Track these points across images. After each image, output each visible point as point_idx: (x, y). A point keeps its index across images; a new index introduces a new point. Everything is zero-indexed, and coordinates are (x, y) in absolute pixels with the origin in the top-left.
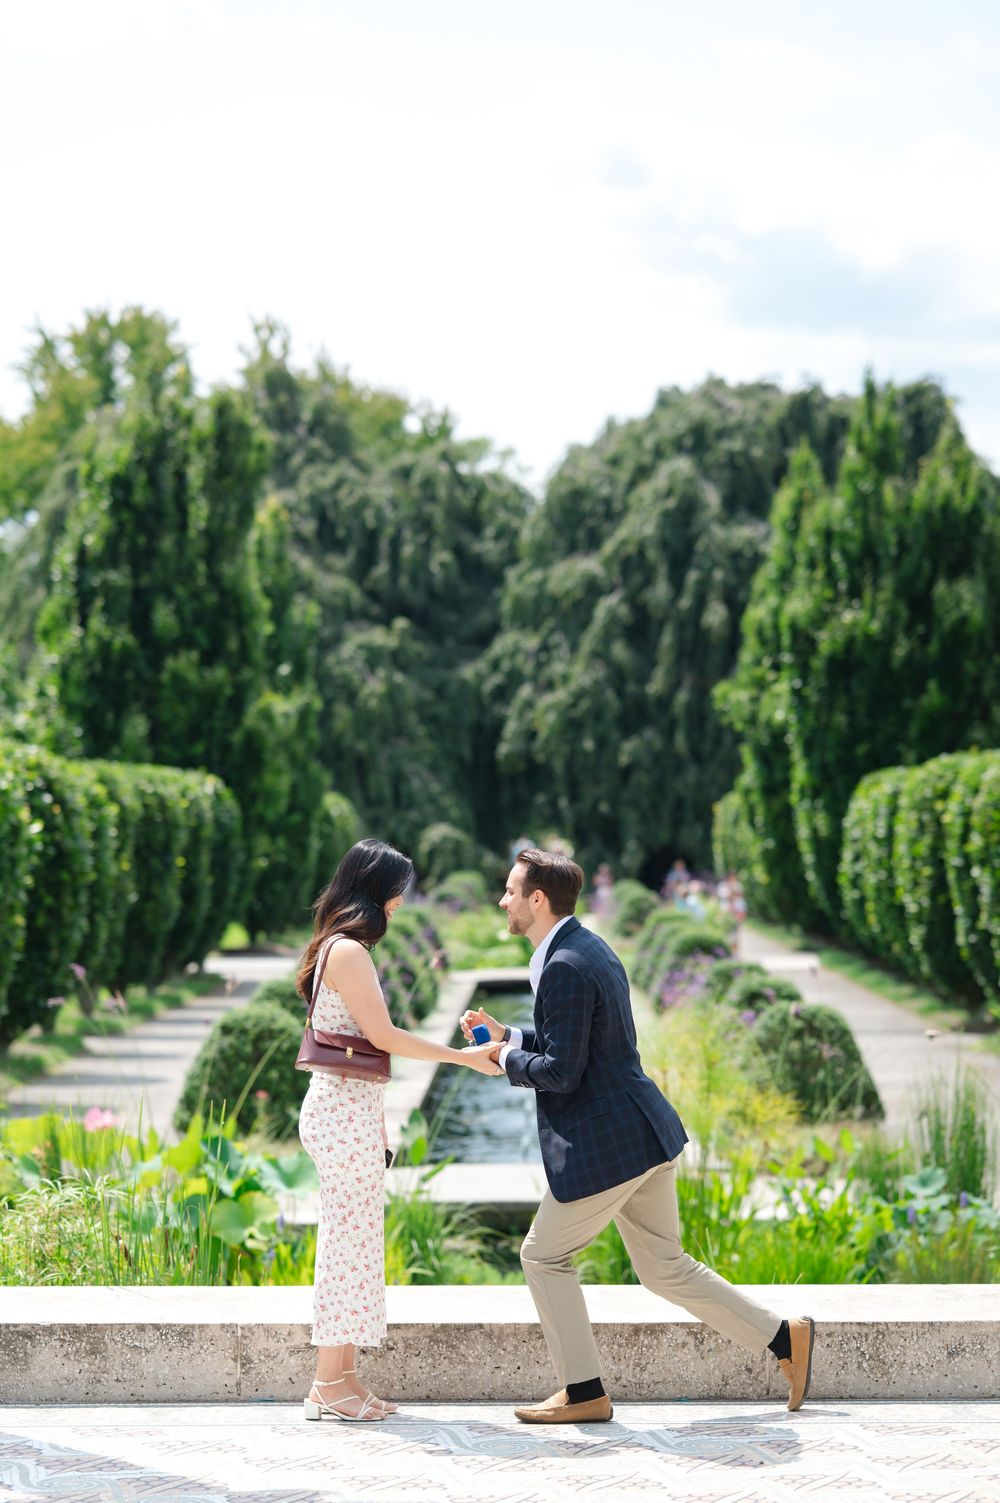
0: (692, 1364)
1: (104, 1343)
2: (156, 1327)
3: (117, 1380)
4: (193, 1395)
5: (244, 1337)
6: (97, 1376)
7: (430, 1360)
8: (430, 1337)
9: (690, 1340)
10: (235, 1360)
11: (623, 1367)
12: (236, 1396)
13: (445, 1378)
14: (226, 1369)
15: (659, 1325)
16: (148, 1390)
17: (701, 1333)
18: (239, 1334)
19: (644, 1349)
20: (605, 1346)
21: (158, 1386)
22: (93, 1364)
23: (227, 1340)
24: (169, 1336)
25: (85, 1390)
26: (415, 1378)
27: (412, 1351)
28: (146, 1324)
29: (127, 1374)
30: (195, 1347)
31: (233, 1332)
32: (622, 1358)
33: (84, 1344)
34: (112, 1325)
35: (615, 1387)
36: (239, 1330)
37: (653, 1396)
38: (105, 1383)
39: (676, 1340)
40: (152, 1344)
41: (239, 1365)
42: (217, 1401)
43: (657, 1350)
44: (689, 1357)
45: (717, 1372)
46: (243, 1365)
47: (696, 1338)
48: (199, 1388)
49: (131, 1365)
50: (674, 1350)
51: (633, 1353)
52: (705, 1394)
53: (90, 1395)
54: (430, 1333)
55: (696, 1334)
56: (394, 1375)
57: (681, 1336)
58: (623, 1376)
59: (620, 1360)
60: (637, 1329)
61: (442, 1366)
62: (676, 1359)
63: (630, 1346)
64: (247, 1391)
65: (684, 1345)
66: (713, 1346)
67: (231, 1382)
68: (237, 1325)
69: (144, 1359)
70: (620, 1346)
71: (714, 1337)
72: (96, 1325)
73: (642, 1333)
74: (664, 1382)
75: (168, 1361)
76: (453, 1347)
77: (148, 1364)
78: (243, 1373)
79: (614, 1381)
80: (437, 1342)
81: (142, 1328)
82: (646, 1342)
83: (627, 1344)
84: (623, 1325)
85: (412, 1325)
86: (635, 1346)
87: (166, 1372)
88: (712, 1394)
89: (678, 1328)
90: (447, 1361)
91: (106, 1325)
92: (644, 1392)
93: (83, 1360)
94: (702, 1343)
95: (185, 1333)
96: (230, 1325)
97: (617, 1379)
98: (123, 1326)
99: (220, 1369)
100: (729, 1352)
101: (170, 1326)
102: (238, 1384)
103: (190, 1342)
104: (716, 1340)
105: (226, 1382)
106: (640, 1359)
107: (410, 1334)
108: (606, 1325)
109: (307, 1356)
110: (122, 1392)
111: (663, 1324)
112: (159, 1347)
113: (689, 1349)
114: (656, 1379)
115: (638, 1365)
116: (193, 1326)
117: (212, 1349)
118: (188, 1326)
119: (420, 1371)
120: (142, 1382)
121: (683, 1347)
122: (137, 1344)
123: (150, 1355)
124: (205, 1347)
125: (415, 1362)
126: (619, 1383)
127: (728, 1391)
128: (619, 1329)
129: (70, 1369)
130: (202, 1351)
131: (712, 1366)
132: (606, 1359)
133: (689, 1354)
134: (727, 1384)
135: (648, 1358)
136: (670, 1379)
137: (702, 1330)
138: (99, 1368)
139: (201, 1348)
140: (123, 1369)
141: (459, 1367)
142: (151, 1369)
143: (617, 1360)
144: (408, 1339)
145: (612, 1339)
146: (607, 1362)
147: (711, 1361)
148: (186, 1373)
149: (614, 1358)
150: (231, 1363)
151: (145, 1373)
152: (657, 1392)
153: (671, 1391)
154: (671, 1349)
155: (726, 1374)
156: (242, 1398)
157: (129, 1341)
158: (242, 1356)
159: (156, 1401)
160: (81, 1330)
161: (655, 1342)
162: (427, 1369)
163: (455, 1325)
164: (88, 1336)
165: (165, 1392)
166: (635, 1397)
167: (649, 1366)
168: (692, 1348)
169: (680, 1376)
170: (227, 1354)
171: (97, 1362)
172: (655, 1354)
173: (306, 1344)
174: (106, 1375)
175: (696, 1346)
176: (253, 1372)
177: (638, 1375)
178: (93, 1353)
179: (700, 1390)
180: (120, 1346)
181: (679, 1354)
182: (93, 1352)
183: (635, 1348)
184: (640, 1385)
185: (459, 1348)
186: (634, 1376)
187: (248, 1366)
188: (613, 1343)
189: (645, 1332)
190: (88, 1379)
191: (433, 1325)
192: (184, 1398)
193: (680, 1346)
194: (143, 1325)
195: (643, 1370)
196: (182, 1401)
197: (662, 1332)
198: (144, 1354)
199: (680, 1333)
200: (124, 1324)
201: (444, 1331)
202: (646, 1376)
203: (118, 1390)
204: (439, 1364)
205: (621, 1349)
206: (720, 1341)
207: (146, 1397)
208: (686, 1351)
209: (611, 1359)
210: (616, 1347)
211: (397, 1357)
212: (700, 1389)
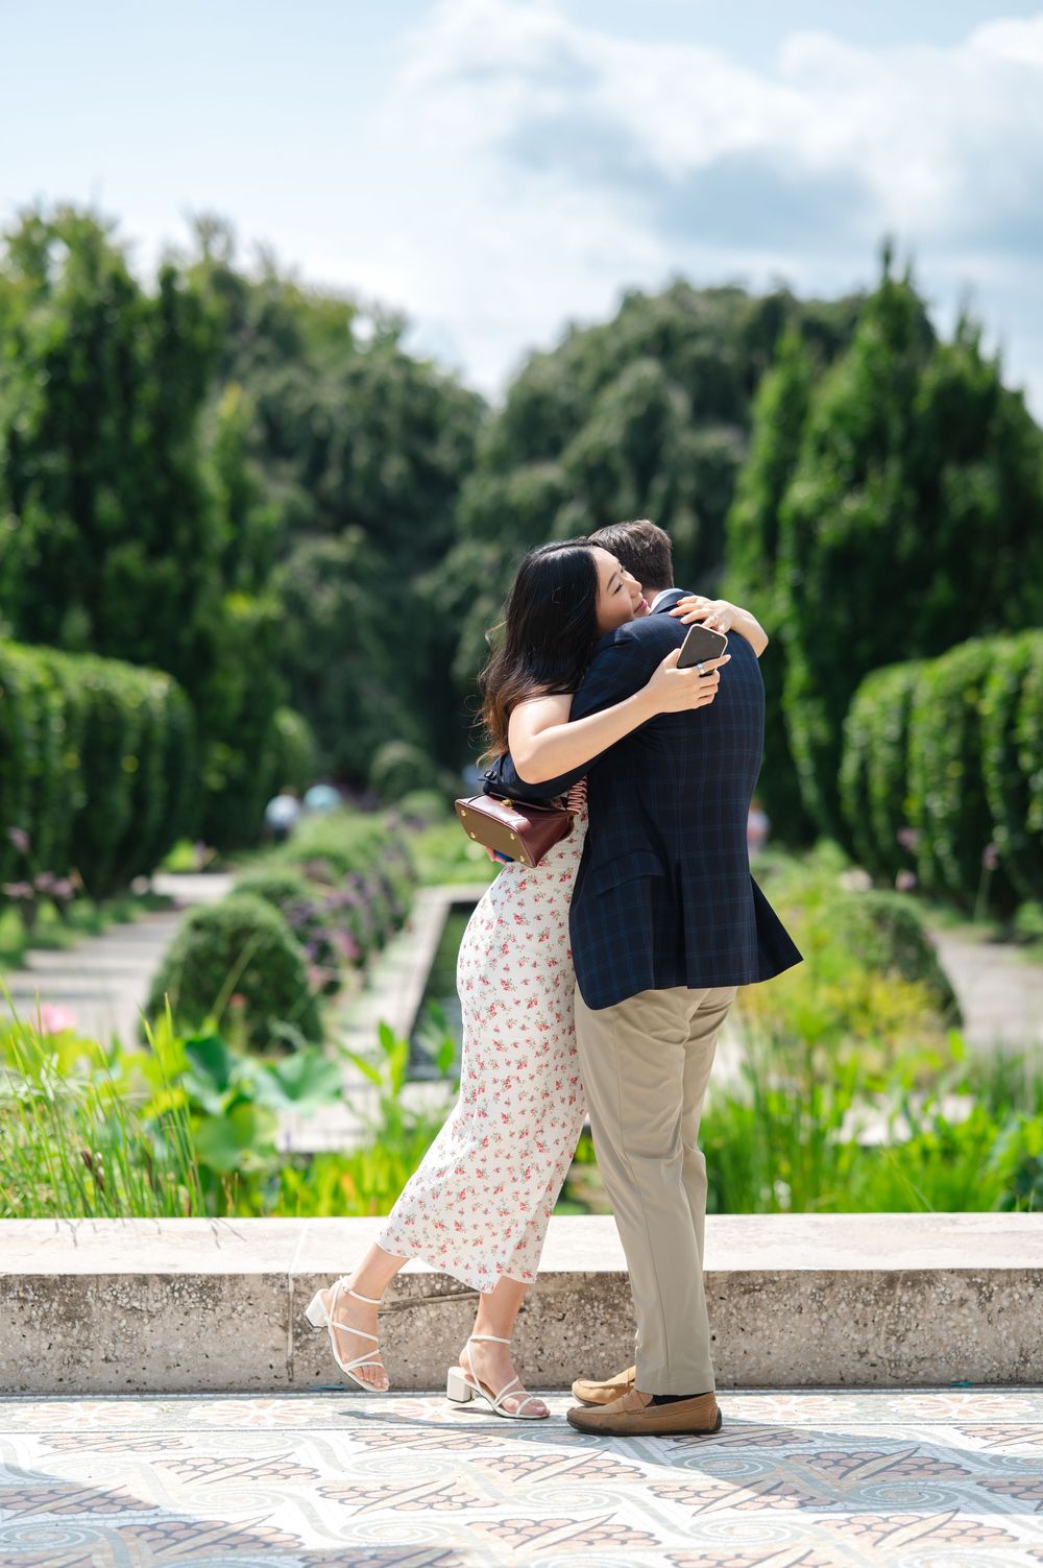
0: (975, 1331)
1: (87, 1304)
2: (165, 1279)
3: (107, 1360)
4: (222, 1381)
5: (298, 1293)
6: (76, 1353)
7: (580, 1327)
8: (580, 1292)
9: (972, 1295)
10: (285, 1328)
11: (870, 1336)
12: (287, 1383)
13: (603, 1354)
14: (272, 1342)
15: (925, 1272)
16: (153, 1374)
17: (987, 1285)
18: (291, 1289)
19: (903, 1309)
20: (843, 1305)
21: (168, 1368)
22: (70, 1336)
23: (272, 1297)
24: (184, 1293)
25: (56, 1374)
26: (557, 1355)
27: (552, 1314)
28: (152, 1275)
29: (121, 1350)
30: (224, 1309)
31: (282, 1287)
32: (870, 1323)
33: (55, 1305)
34: (97, 1276)
35: (858, 1366)
36: (291, 1283)
37: (916, 1379)
38: (88, 1364)
39: (950, 1295)
40: (158, 1305)
41: (290, 1336)
42: (257, 1390)
43: (921, 1311)
44: (970, 1320)
45: (1012, 1343)
46: (297, 1336)
47: (981, 1293)
48: (230, 1370)
49: (127, 1337)
50: (947, 1310)
51: (886, 1315)
52: (994, 1375)
53: (66, 1382)
54: (579, 1286)
55: (981, 1285)
56: (525, 1349)
57: (958, 1289)
58: (871, 1350)
59: (865, 1325)
60: (891, 1279)
61: (598, 1336)
62: (951, 1324)
63: (881, 1304)
64: (303, 1375)
65: (963, 1302)
66: (1005, 1303)
67: (279, 1361)
68: (287, 1276)
69: (147, 1328)
70: (866, 1304)
71: (1008, 1291)
72: (74, 1276)
73: (899, 1285)
74: (932, 1358)
75: (183, 1330)
76: (615, 1307)
77: (151, 1335)
78: (298, 1348)
79: (858, 1357)
80: (591, 1299)
81: (143, 1280)
82: (905, 1299)
83: (877, 1302)
84: (871, 1272)
85: (553, 1274)
86: (888, 1303)
87: (180, 1346)
88: (1005, 1376)
89: (954, 1277)
90: (604, 1329)
91: (89, 1276)
92: (902, 1373)
93: (53, 1329)
94: (989, 1299)
95: (209, 1288)
96: (277, 1276)
97: (862, 1354)
98: (114, 1278)
99: (265, 1342)
100: (1030, 1313)
101: (186, 1277)
102: (290, 1365)
103: (217, 1301)
104: (1011, 1295)
105: (271, 1362)
106: (896, 1323)
107: (550, 1288)
108: (845, 1273)
109: (394, 1322)
110: (113, 1377)
111: (931, 1271)
112: (169, 1309)
113: (970, 1309)
114: (920, 1353)
115: (894, 1333)
116: (221, 1278)
117: (249, 1311)
118: (212, 1277)
119: (564, 1343)
120: (145, 1363)
121: (961, 1305)
122: (136, 1304)
123: (156, 1322)
124: (239, 1308)
125: (557, 1330)
126: (865, 1360)
127: (1028, 1371)
128: (865, 1279)
129: (34, 1343)
130: (234, 1315)
131: (1005, 1333)
132: (845, 1324)
133: (969, 1316)
134: (1026, 1361)
135: (909, 1322)
136: (941, 1354)
137: (990, 1280)
138: (78, 1341)
139: (234, 1310)
140: (114, 1342)
141: (623, 1338)
142: (158, 1343)
143: (861, 1326)
144: (547, 1296)
145: (854, 1294)
146: (846, 1329)
147: (1004, 1327)
148: (209, 1348)
149: (857, 1322)
150: (279, 1332)
151: (149, 1349)
152: (921, 1373)
153: (944, 1371)
154: (943, 1309)
155: (1025, 1346)
156: (295, 1385)
157: (123, 1301)
158: (295, 1322)
159: (165, 1391)
160: (50, 1283)
161: (919, 1298)
162: (576, 1340)
163: (617, 1274)
164: (62, 1293)
165: (178, 1376)
166: (888, 1380)
167: (910, 1334)
168: (974, 1307)
169: (956, 1349)
170: (272, 1320)
171: (75, 1332)
172: (920, 1316)
173: (393, 1304)
174: (88, 1352)
175: (980, 1303)
176: (312, 1347)
177: (894, 1349)
178: (69, 1319)
179: (986, 1370)
180: (109, 1307)
181: (953, 1316)
182: (70, 1317)
183: (889, 1308)
184: (896, 1363)
185: (623, 1309)
186: (888, 1349)
187: (305, 1337)
188: (856, 1300)
189: (904, 1284)
190: (62, 1357)
191: (585, 1274)
192: (205, 1385)
193: (956, 1303)
194: (145, 1276)
195: (900, 1340)
196: (205, 1390)
197: (930, 1283)
198: (146, 1320)
199: (957, 1284)
200: (116, 1275)
201: (601, 1283)
202: (905, 1349)
203: (108, 1375)
204: (594, 1334)
205: (869, 1309)
206: (1017, 1296)
207: (150, 1385)
208: (965, 1311)
209: (852, 1324)
210: (860, 1306)
211: (529, 1322)
212: (990, 1368)
